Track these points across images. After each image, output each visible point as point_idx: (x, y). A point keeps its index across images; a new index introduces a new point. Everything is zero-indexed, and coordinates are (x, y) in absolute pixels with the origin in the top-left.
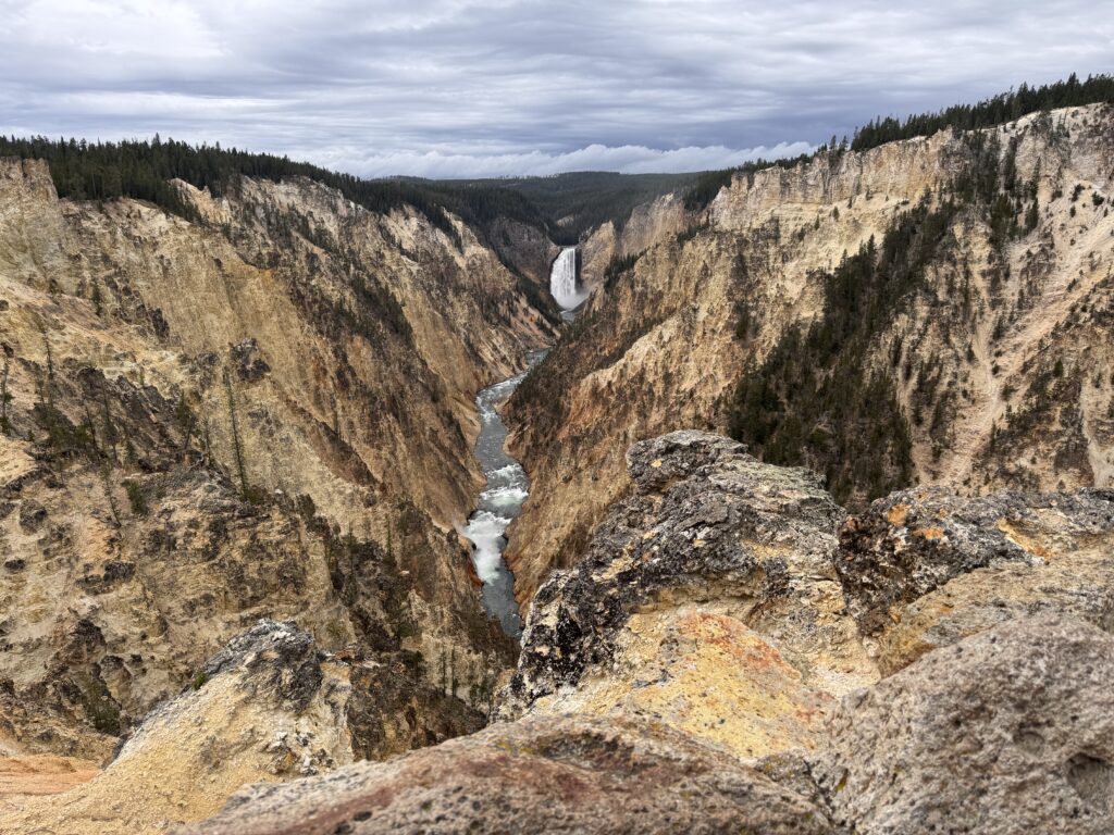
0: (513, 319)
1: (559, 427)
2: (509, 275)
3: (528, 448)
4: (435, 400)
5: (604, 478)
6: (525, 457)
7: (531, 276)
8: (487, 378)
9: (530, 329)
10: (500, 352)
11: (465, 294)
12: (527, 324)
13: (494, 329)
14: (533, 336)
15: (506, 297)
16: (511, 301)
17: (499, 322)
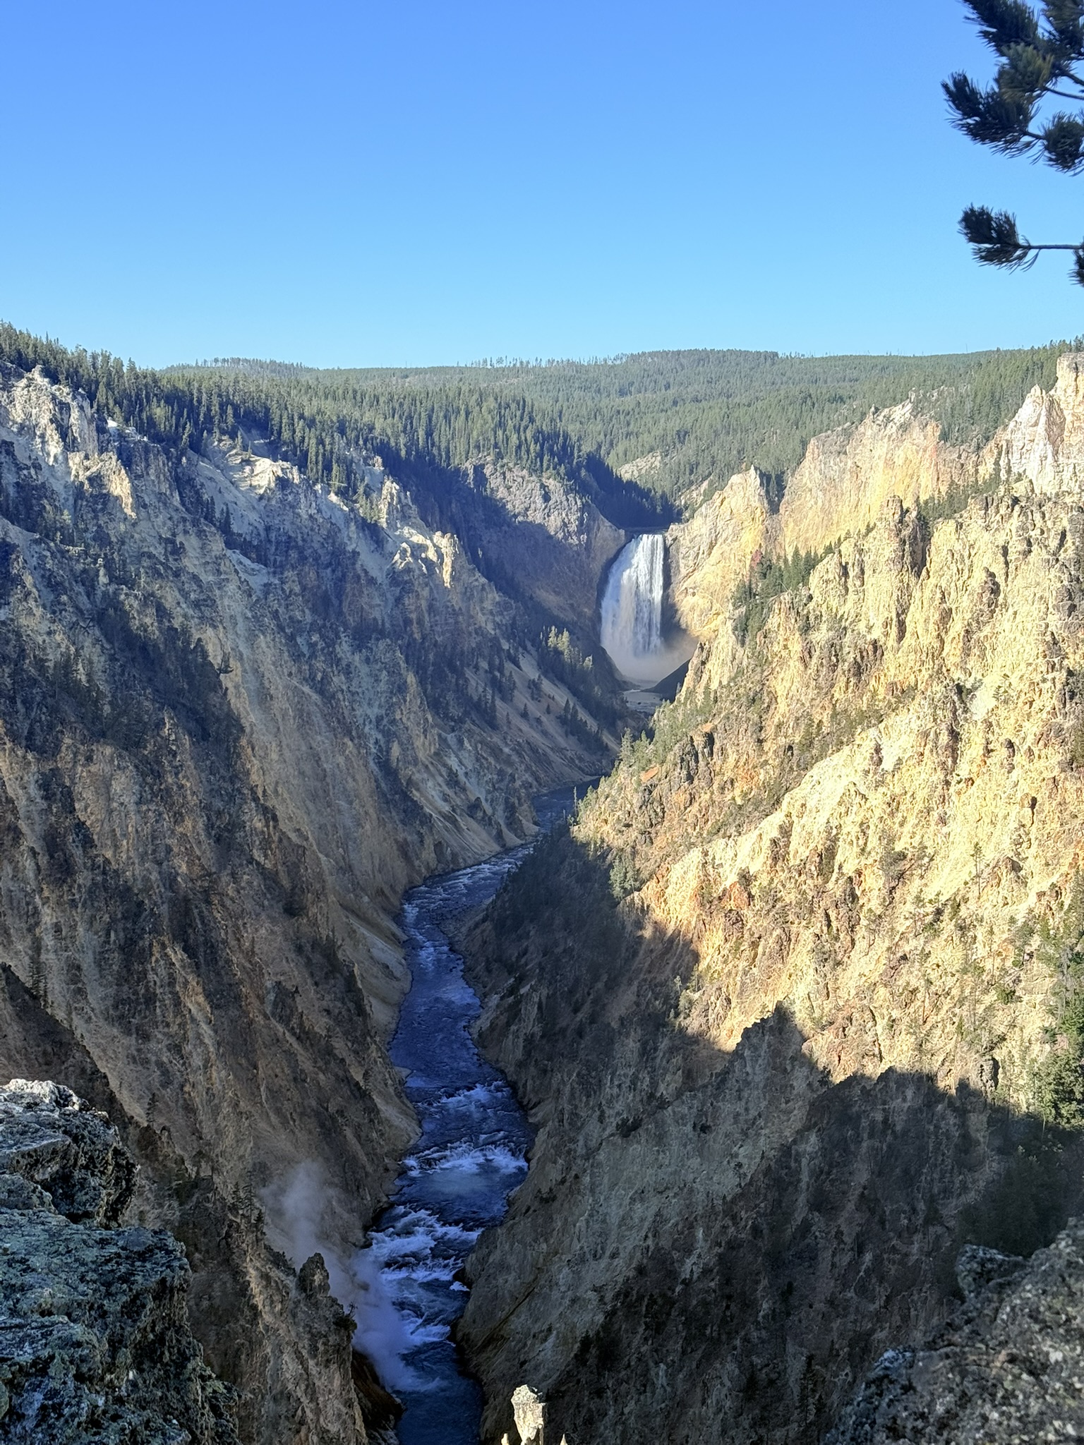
0: (501, 709)
1: (612, 986)
2: (494, 597)
3: (529, 1040)
4: (292, 910)
5: (726, 1126)
6: (521, 1065)
7: (551, 599)
8: (428, 855)
9: (545, 733)
10: (464, 789)
11: (382, 645)
12: (538, 720)
13: (453, 731)
14: (552, 749)
15: (486, 652)
16: (497, 662)
17: (466, 713)
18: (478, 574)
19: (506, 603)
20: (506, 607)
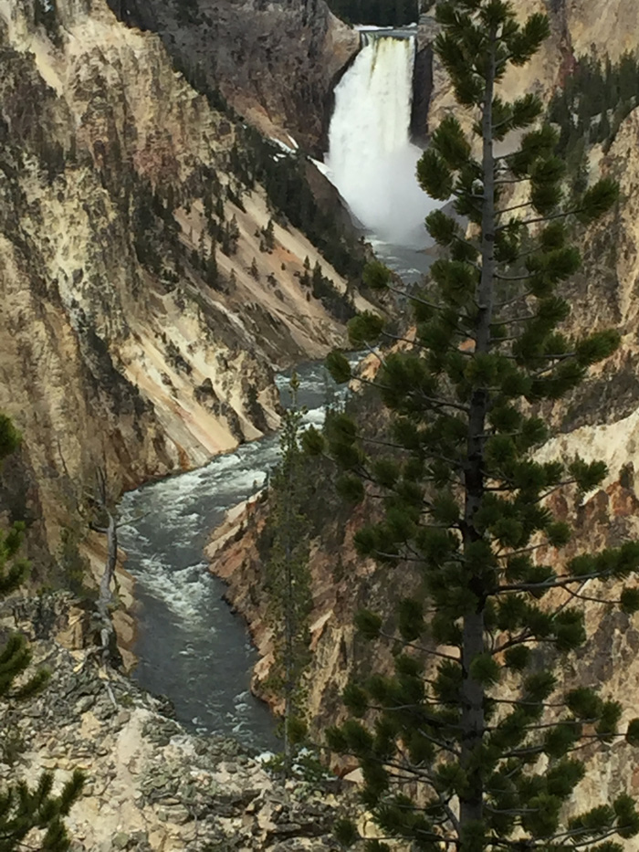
0: (224, 263)
2: (208, 115)
7: (268, 125)
8: (151, 455)
9: (280, 296)
10: (189, 369)
11: (79, 175)
12: (272, 280)
13: (169, 292)
14: (290, 318)
15: (199, 187)
16: (215, 202)
17: (179, 269)
18: (187, 86)
19: (222, 124)
20: (224, 130)
